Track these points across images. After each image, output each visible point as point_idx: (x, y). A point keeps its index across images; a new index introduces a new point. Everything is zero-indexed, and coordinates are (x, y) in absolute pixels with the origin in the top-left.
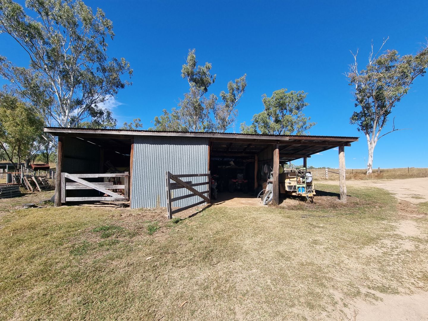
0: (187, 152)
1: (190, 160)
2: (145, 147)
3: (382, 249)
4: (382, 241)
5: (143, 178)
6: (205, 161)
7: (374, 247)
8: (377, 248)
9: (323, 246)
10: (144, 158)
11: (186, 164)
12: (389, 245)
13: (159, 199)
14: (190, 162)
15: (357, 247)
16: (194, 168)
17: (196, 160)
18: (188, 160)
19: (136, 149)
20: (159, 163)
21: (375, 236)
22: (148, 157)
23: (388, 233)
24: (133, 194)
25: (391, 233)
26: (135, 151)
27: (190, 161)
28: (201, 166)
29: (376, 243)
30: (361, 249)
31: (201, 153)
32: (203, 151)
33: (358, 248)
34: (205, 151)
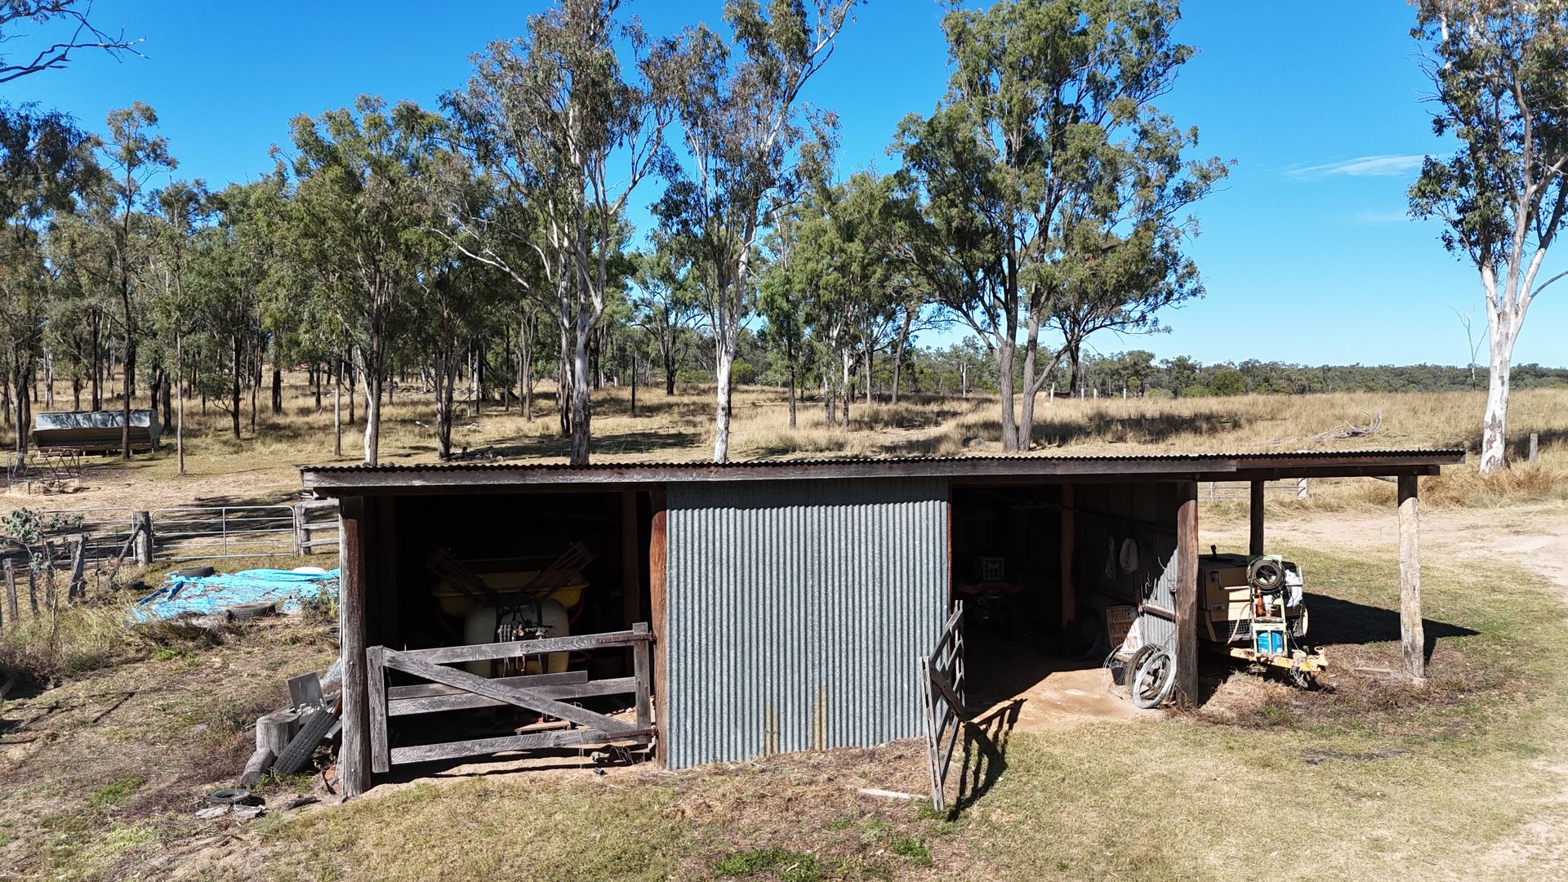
0: (870, 529)
1: (884, 559)
2: (710, 520)
3: (1529, 847)
4: (1528, 826)
5: (711, 644)
6: (938, 561)
7: (1512, 844)
8: (1517, 848)
9: (1398, 856)
10: (710, 567)
11: (870, 577)
12: (1544, 835)
13: (775, 720)
14: (885, 571)
15: (1474, 848)
16: (898, 590)
17: (905, 560)
18: (877, 564)
19: (674, 530)
20: (768, 582)
21: (1513, 814)
22: (724, 562)
23: (1543, 800)
24: (675, 713)
25: (1550, 800)
26: (674, 538)
27: (885, 564)
28: (925, 582)
29: (1516, 835)
30: (1483, 853)
31: (924, 533)
32: (931, 522)
33: (1476, 851)
34: (937, 523)
